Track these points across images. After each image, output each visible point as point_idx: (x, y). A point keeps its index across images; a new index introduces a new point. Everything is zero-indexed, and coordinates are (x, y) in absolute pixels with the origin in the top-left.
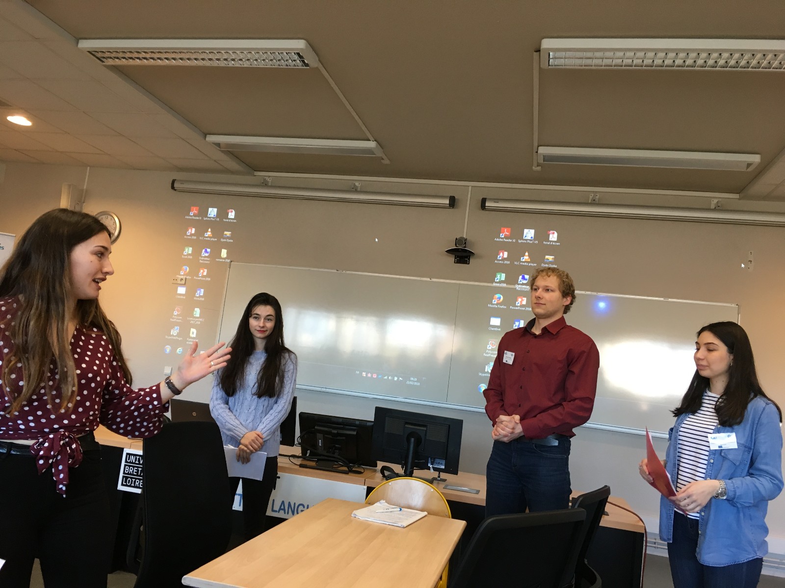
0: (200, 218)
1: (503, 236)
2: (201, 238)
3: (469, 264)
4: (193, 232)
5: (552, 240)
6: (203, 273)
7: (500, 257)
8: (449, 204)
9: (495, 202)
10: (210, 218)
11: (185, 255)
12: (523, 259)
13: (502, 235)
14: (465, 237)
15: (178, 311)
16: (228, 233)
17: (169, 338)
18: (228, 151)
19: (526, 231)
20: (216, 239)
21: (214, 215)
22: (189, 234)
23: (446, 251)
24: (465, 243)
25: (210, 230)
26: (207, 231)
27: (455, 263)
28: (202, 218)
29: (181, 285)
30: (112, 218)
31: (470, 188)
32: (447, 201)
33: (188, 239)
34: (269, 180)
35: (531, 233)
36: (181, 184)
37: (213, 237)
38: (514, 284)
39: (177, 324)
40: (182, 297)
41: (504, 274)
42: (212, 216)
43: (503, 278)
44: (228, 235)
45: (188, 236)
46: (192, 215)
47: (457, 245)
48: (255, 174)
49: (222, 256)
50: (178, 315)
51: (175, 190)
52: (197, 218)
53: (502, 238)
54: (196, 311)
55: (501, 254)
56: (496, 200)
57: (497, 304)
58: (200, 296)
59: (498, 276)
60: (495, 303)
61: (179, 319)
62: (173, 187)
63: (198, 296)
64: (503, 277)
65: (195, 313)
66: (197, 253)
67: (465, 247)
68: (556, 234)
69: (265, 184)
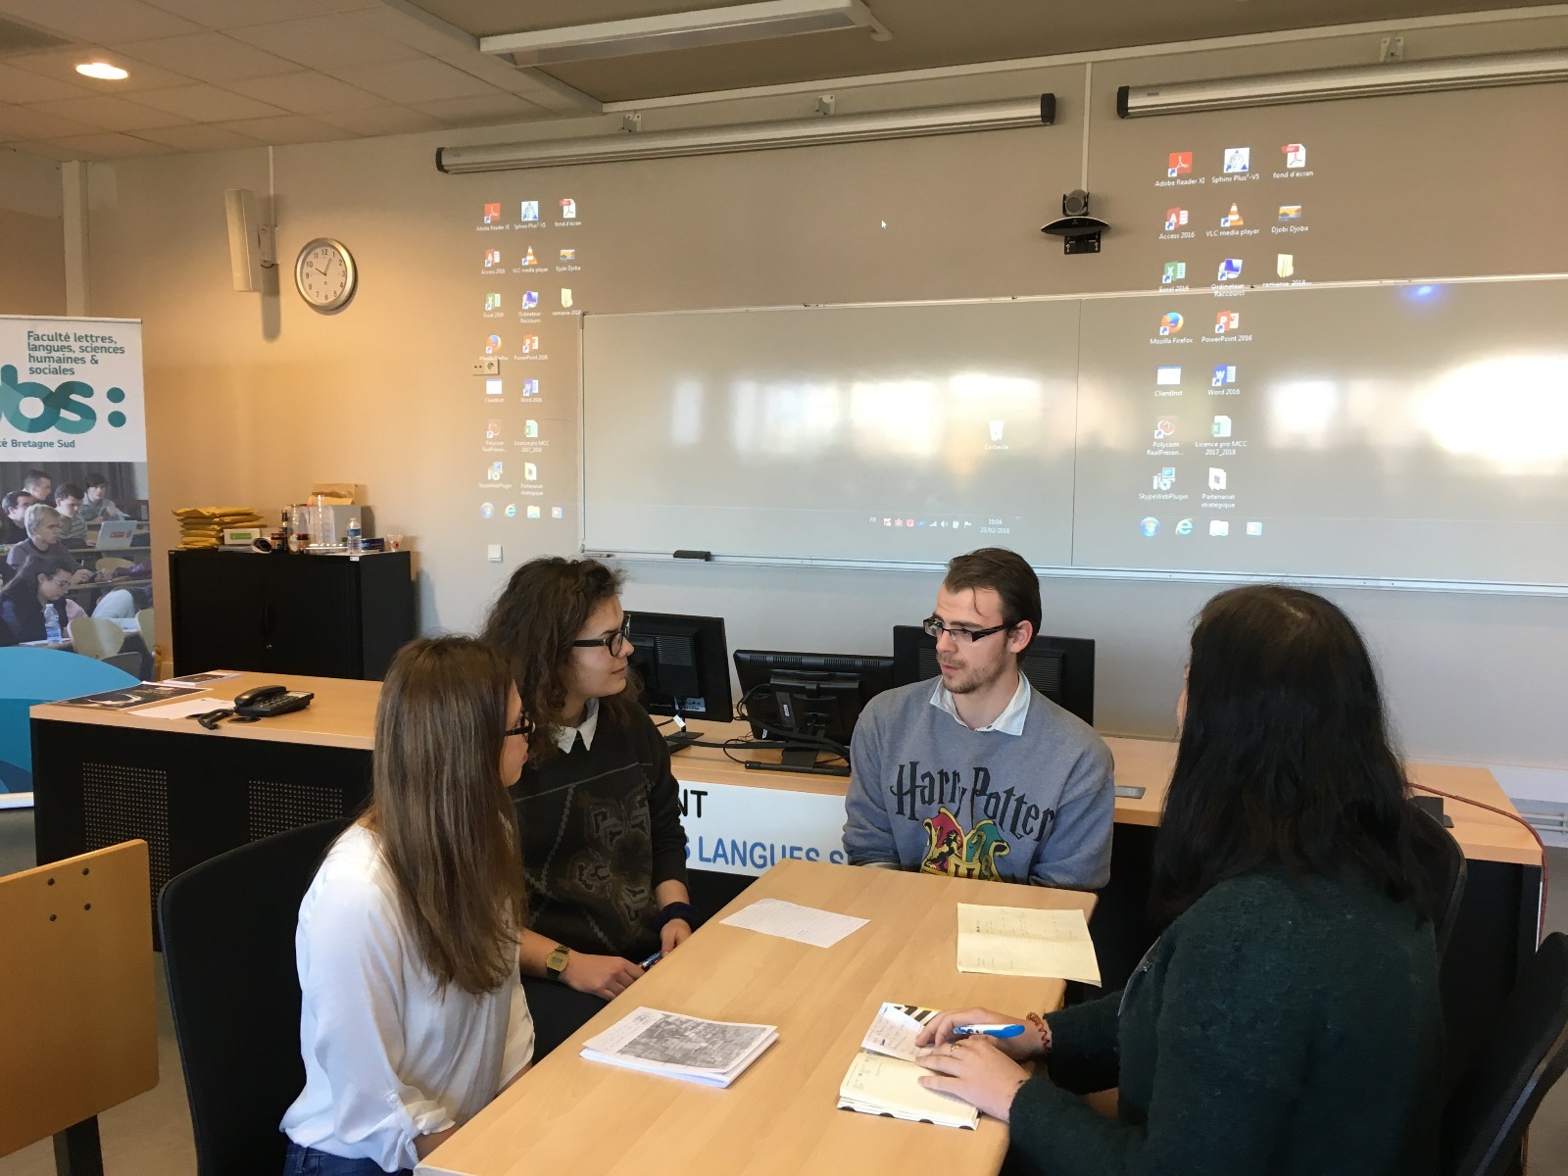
0: (508, 227)
1: (1175, 175)
2: (515, 271)
3: (1099, 251)
4: (497, 260)
5: (1293, 166)
6: (531, 345)
7: (1171, 224)
8: (1042, 116)
9: (1149, 95)
10: (527, 223)
11: (489, 312)
12: (1226, 221)
13: (1173, 171)
14: (1084, 189)
15: (493, 429)
16: (568, 253)
17: (488, 486)
18: (536, 67)
19: (1229, 153)
20: (546, 270)
21: (535, 217)
22: (489, 265)
23: (1043, 230)
24: (1086, 204)
25: (530, 251)
26: (525, 254)
27: (1066, 253)
28: (512, 227)
29: (493, 377)
30: (336, 252)
31: (1089, 66)
32: (1035, 110)
33: (491, 275)
34: (636, 119)
35: (1241, 156)
36: (455, 155)
37: (540, 265)
38: (1209, 286)
39: (495, 457)
40: (496, 400)
41: (1184, 264)
42: (531, 219)
43: (1181, 274)
44: (569, 257)
45: (488, 269)
46: (489, 222)
47: (1068, 212)
48: (604, 111)
49: (563, 302)
50: (494, 439)
51: (447, 172)
52: (501, 228)
53: (1172, 179)
54: (529, 427)
55: (1173, 218)
56: (1153, 89)
57: (1170, 336)
58: (533, 395)
59: (1170, 270)
60: (1167, 333)
61: (500, 447)
62: (440, 167)
63: (528, 395)
64: (1178, 270)
65: (527, 430)
66: (512, 303)
67: (1086, 214)
68: (1302, 152)
69: (629, 131)
